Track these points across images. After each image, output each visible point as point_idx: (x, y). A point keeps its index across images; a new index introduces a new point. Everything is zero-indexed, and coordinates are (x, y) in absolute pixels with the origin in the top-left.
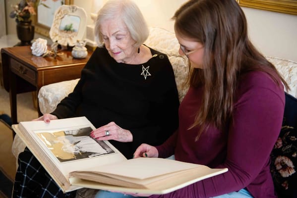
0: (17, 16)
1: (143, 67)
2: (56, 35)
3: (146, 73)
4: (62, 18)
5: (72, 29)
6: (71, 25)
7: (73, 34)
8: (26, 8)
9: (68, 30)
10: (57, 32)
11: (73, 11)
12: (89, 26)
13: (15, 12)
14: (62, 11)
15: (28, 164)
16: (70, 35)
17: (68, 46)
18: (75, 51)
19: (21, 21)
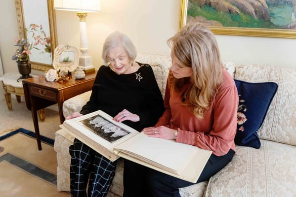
0: (19, 58)
1: (136, 74)
2: (58, 66)
3: (139, 78)
4: (60, 54)
5: (69, 60)
6: (68, 57)
7: (70, 63)
8: (24, 52)
9: (66, 61)
10: (58, 64)
11: (68, 49)
12: (81, 57)
13: (17, 56)
14: (60, 49)
15: (81, 151)
16: (69, 65)
17: (69, 72)
18: (77, 74)
19: (21, 62)
